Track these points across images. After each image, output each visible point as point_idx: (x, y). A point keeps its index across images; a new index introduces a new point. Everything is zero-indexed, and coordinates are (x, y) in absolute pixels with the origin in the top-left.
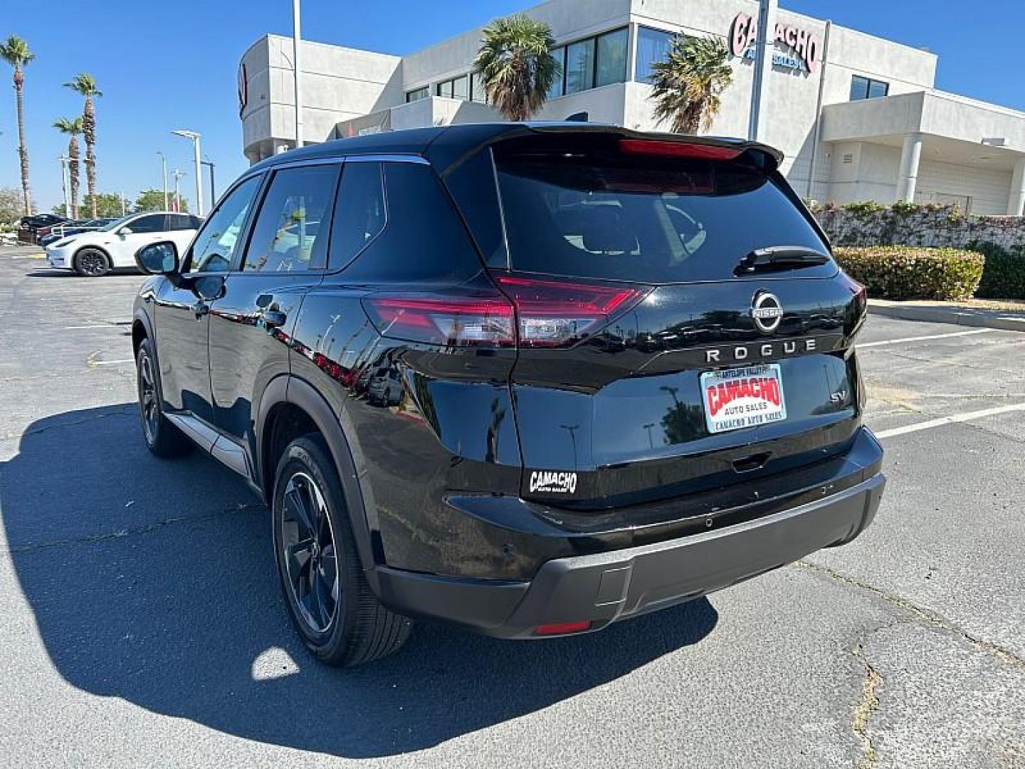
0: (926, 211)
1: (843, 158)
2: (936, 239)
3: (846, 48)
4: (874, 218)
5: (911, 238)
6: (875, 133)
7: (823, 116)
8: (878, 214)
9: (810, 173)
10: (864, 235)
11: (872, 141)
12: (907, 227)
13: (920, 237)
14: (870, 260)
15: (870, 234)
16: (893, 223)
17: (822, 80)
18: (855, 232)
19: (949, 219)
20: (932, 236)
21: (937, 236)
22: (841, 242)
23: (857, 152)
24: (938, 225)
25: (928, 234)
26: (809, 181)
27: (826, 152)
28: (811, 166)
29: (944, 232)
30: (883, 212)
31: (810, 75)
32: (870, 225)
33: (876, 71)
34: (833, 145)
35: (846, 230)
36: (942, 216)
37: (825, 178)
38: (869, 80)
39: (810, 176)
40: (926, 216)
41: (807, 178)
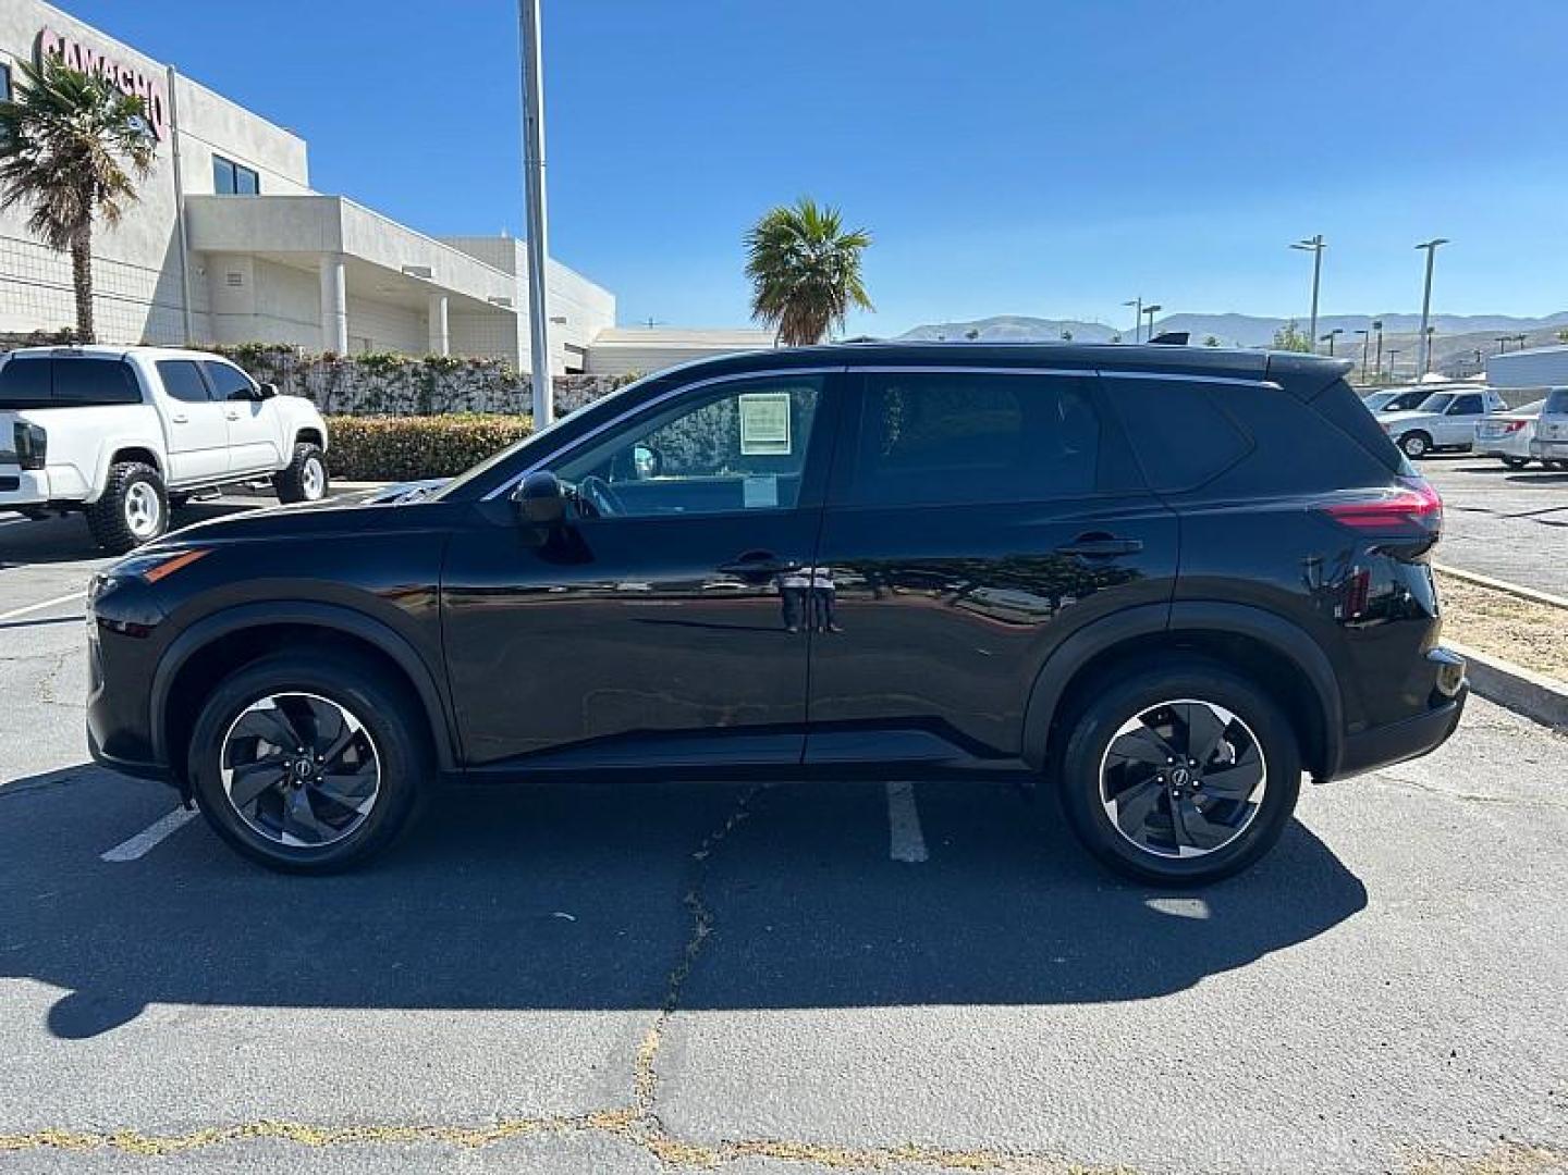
0: (470, 367)
1: (226, 278)
2: (490, 404)
3: (199, 112)
4: (402, 375)
5: (457, 401)
6: (278, 246)
7: (186, 212)
8: (405, 369)
9: (184, 296)
10: (391, 398)
11: (264, 256)
12: (450, 387)
13: (469, 400)
14: (455, 432)
15: (400, 396)
16: (431, 382)
17: (176, 156)
18: (377, 393)
19: (503, 378)
20: (484, 399)
21: (491, 399)
22: (360, 407)
23: (248, 272)
24: (488, 386)
25: (479, 396)
26: (185, 309)
27: (200, 267)
28: (184, 287)
29: (498, 394)
30: (412, 366)
31: (158, 144)
32: (397, 384)
33: (243, 154)
34: (208, 258)
35: (364, 393)
36: (493, 373)
37: (203, 307)
38: (235, 166)
39: (184, 301)
40: (471, 373)
41: (180, 305)
